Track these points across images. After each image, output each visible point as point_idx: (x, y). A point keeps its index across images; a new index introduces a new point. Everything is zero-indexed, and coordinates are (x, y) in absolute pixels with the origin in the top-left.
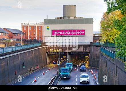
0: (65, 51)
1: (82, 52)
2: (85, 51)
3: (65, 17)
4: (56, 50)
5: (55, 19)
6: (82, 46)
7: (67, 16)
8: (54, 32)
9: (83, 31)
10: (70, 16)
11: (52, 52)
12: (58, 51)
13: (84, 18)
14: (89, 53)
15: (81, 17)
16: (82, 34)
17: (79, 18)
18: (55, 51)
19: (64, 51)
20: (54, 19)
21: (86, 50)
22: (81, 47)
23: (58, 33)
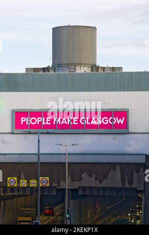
0: (59, 184)
1: (118, 190)
2: (127, 186)
3: (60, 65)
4: (28, 182)
5: (25, 72)
6: (118, 168)
7: (68, 65)
8: (23, 120)
9: (123, 114)
10: (75, 65)
11: (12, 189)
12: (33, 183)
13: (124, 71)
14: (141, 192)
15: (113, 69)
16: (117, 126)
17: (107, 71)
18: (23, 183)
19: (55, 185)
20: (23, 74)
21: (131, 183)
22: (114, 170)
23: (33, 121)
